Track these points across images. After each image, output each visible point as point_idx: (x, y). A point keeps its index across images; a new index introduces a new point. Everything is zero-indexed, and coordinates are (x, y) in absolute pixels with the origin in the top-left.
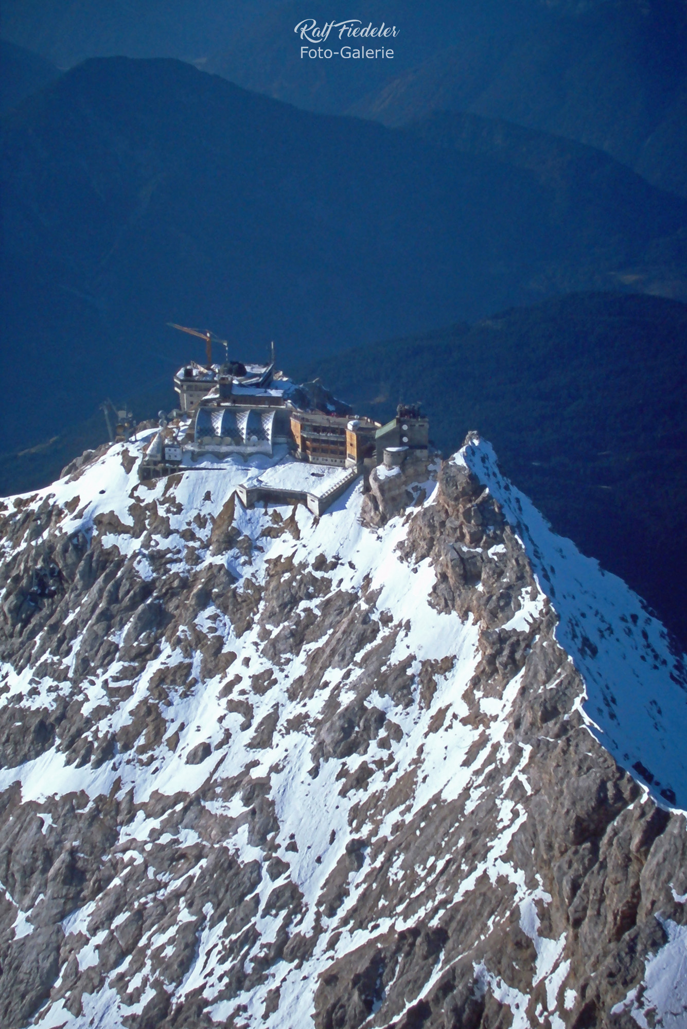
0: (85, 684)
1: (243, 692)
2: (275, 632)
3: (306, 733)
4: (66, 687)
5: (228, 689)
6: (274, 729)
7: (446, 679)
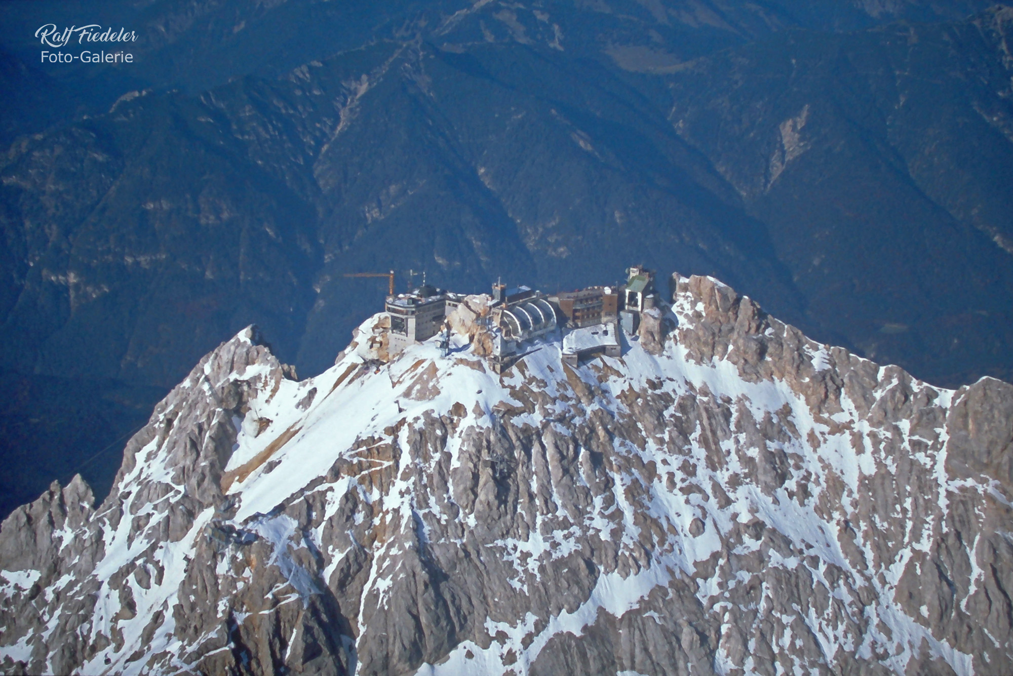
0: (587, 522)
1: (683, 480)
2: (666, 437)
3: (747, 484)
4: (575, 529)
5: (672, 483)
6: (725, 492)
7: (794, 417)
